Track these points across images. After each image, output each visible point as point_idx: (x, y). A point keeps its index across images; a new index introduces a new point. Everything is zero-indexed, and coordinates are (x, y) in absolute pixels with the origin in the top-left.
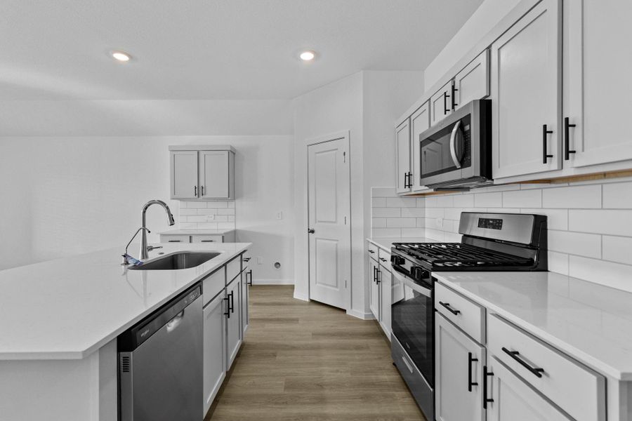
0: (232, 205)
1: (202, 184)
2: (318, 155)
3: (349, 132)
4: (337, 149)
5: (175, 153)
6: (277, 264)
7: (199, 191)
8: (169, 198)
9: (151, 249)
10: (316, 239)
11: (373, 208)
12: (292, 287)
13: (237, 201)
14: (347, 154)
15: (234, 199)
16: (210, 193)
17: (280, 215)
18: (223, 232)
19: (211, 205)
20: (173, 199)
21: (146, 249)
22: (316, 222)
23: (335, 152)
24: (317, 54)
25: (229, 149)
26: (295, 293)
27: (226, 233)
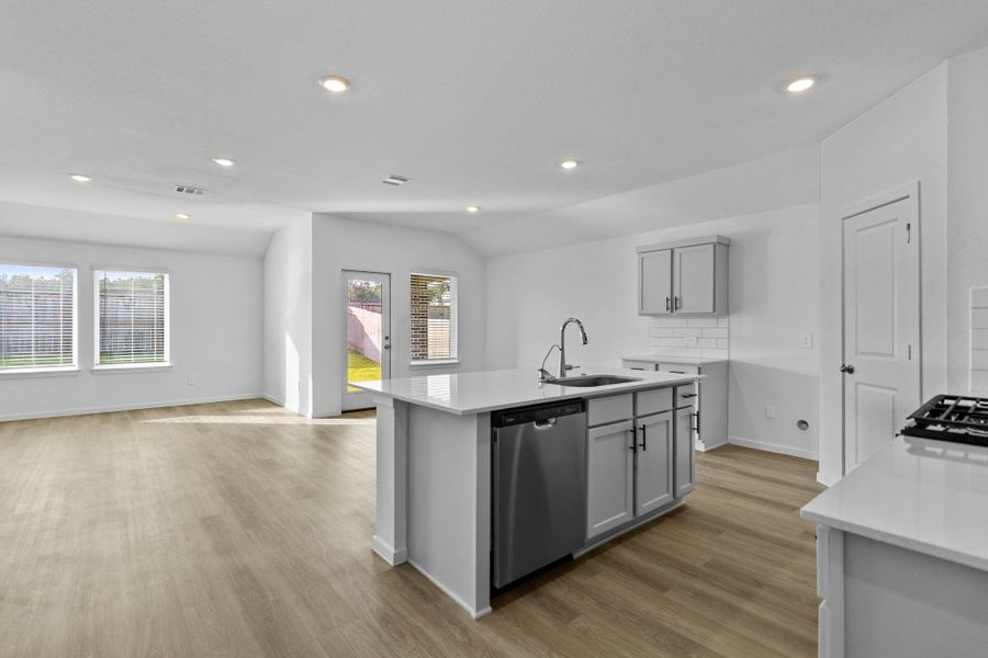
0: (723, 322)
1: (676, 294)
2: (861, 233)
3: (919, 183)
4: (895, 220)
5: (643, 255)
6: (803, 424)
7: (673, 304)
8: (637, 313)
9: (570, 368)
10: (857, 384)
11: (973, 328)
12: (815, 464)
13: (733, 318)
14: (914, 228)
15: (728, 314)
16: (687, 305)
17: (809, 341)
18: (699, 361)
19: (693, 322)
20: (643, 315)
21: (565, 368)
22: (856, 354)
23: (891, 225)
24: (819, 78)
25: (715, 240)
26: (818, 474)
27: (704, 364)
